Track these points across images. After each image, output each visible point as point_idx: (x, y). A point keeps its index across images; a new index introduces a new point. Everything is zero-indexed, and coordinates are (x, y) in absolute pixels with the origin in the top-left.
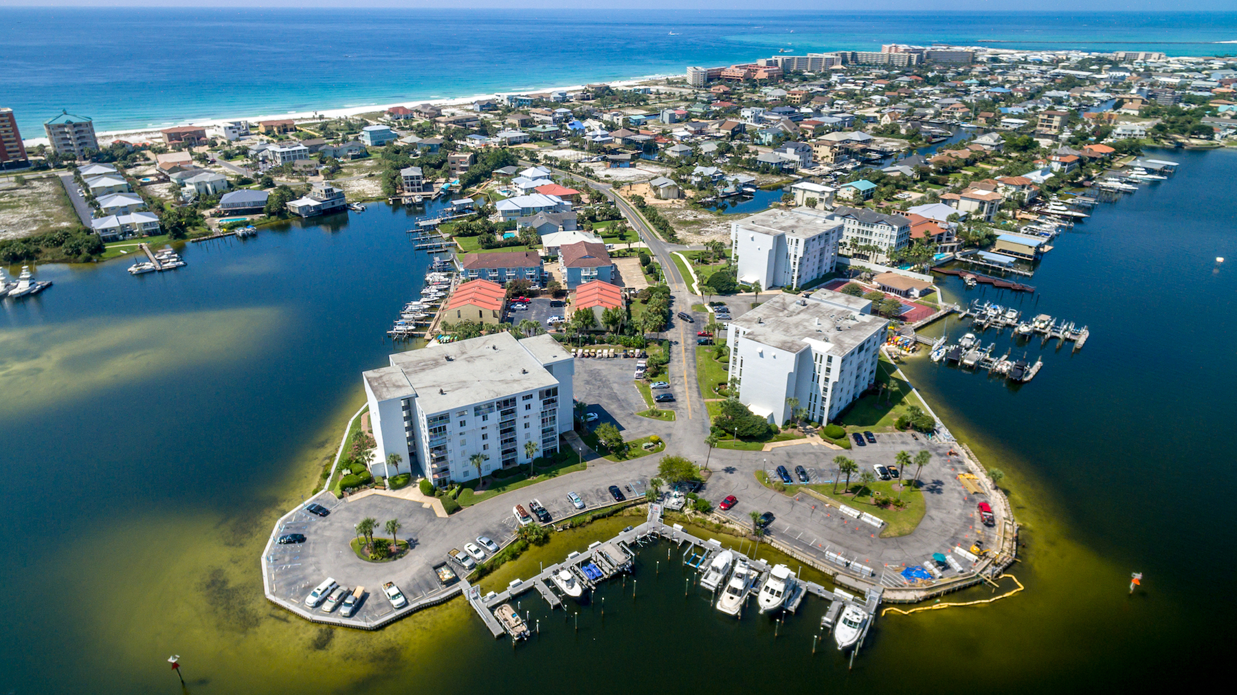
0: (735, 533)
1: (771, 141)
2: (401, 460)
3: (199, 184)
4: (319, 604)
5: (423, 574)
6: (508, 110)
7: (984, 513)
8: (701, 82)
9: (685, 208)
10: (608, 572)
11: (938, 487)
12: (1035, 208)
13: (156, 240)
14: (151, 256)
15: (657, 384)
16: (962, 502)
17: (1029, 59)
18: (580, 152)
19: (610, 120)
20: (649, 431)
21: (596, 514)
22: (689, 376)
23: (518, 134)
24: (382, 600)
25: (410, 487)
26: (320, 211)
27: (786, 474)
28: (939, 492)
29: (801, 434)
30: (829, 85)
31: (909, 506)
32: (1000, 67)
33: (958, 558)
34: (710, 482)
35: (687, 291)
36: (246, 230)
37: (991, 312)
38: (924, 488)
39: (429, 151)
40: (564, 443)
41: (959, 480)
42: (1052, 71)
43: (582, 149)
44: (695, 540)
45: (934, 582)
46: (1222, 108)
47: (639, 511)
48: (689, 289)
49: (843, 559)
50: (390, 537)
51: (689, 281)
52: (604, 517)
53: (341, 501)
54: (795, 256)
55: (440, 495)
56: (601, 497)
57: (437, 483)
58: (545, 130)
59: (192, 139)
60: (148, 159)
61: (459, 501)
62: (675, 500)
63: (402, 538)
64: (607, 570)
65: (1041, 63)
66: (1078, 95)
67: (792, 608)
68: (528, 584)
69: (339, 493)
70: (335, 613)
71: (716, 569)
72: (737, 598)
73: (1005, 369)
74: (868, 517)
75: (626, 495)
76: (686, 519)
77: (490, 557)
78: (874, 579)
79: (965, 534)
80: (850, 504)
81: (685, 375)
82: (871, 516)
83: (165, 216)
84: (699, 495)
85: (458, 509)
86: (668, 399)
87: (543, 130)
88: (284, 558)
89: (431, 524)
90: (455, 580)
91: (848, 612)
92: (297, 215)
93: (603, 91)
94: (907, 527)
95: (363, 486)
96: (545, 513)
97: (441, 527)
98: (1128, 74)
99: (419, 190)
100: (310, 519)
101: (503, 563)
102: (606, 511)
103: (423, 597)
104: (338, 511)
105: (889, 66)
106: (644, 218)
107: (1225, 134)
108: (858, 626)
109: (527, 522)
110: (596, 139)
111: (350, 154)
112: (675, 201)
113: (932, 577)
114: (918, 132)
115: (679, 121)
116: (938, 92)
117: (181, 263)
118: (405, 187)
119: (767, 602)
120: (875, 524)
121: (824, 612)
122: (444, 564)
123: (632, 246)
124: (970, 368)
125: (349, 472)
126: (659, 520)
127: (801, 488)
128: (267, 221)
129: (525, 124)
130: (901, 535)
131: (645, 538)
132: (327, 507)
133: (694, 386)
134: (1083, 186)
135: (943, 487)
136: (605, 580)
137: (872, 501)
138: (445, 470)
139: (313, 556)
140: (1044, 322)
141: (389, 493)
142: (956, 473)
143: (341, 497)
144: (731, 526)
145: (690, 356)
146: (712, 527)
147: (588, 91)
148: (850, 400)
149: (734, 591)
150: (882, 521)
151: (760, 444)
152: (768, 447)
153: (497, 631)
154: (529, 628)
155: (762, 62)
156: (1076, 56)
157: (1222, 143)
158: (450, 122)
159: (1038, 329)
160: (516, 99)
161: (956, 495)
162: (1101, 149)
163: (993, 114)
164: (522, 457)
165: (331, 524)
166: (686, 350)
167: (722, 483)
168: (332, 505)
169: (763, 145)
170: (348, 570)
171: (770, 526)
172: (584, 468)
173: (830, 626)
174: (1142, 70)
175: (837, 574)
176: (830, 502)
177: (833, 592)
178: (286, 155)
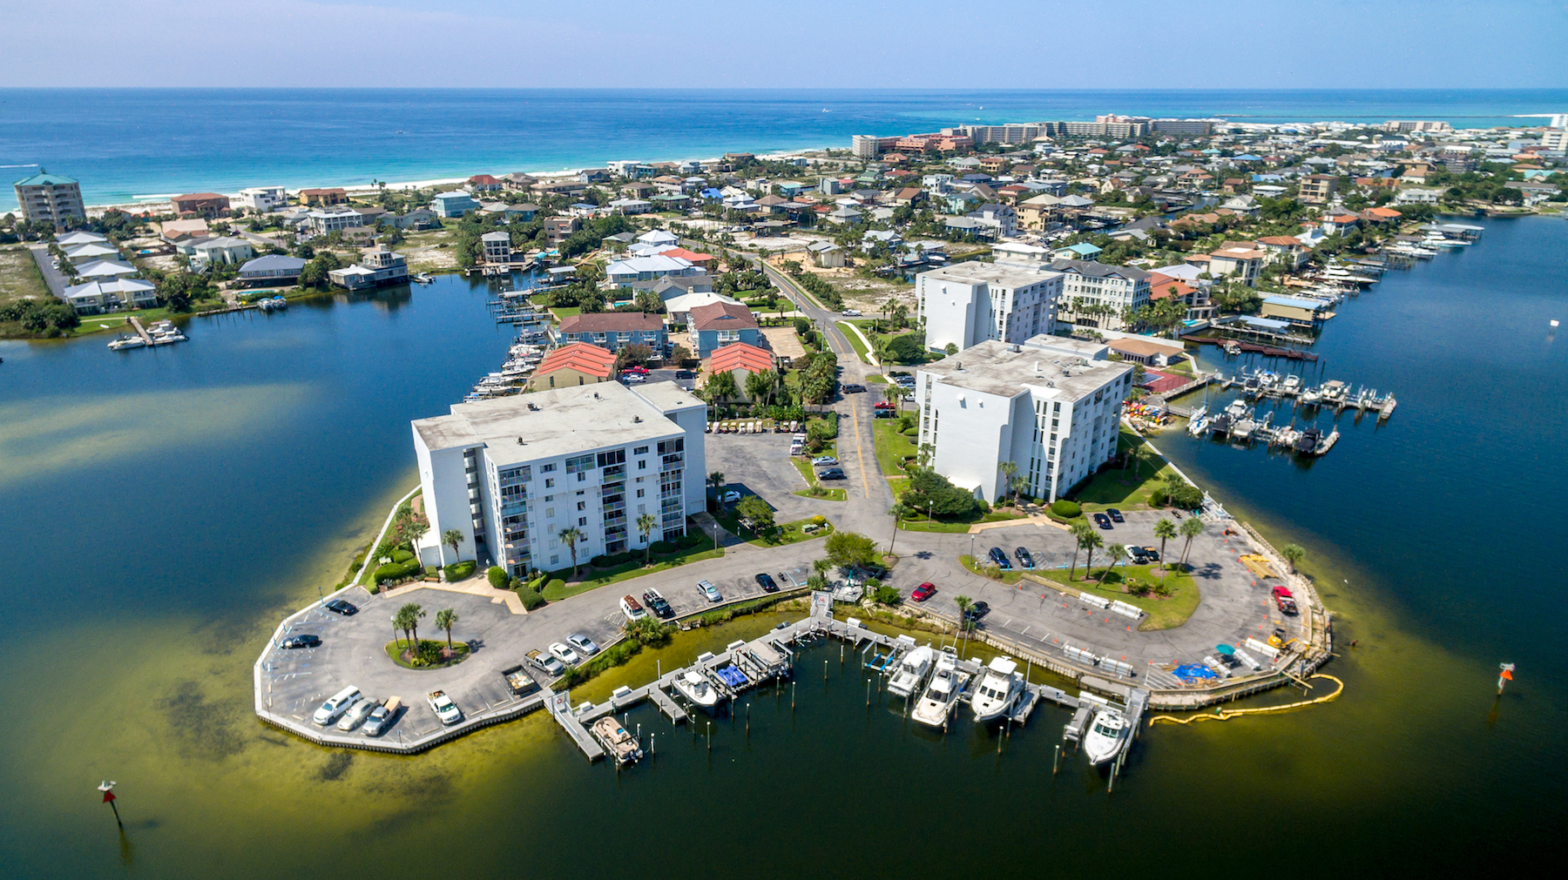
0: (935, 629)
1: (962, 208)
2: (461, 538)
3: (213, 250)
4: (332, 721)
5: (488, 682)
6: (625, 181)
7: (1281, 598)
8: (871, 153)
9: (854, 278)
10: (755, 677)
11: (1215, 571)
12: (1308, 275)
13: (149, 313)
14: (141, 330)
15: (820, 460)
16: (1250, 589)
17: (1280, 131)
18: (717, 223)
19: (755, 188)
20: (812, 512)
21: (738, 608)
22: (864, 451)
23: (637, 202)
24: (426, 714)
25: (476, 579)
26: (373, 282)
27: (1002, 557)
28: (1217, 576)
29: (1021, 513)
30: (1033, 156)
31: (1176, 594)
32: (1245, 138)
33: (1252, 653)
34: (897, 570)
35: (859, 362)
36: (273, 301)
37: (1264, 379)
38: (1195, 572)
39: (521, 219)
40: (692, 526)
41: (1242, 563)
42: (1311, 142)
43: (719, 219)
44: (876, 637)
45: (1220, 681)
46: (1529, 174)
47: (798, 604)
48: (862, 360)
49: (1089, 655)
50: (442, 637)
51: (862, 351)
52: (748, 612)
53: (376, 596)
54: (1002, 313)
55: (516, 588)
56: (745, 588)
57: (513, 572)
58: (672, 198)
59: (212, 208)
60: (152, 231)
61: (545, 593)
62: (848, 589)
63: (460, 640)
64: (754, 677)
65: (1296, 133)
66: (1346, 164)
67: (1020, 718)
68: (641, 692)
69: (373, 586)
70: (356, 732)
71: (910, 669)
72: (940, 705)
73: (1290, 440)
74: (1121, 607)
75: (780, 585)
76: (864, 614)
77: (586, 661)
78: (1134, 679)
79: (1258, 625)
80: (1095, 591)
81: (859, 449)
82: (1124, 604)
83: (164, 285)
84: (884, 584)
85: (541, 603)
86: (837, 475)
87: (669, 198)
88: (287, 665)
89: (502, 623)
90: (533, 688)
91: (1102, 718)
92: (343, 287)
93: (747, 161)
94: (1176, 618)
95: (408, 578)
96: (664, 605)
97: (516, 626)
98: (1405, 143)
99: (505, 260)
100: (330, 618)
101: (604, 669)
102: (751, 605)
103: (487, 711)
104: (371, 608)
105: (1107, 137)
106: (800, 287)
107: (1536, 200)
108: (1117, 735)
109: (639, 617)
110: (738, 206)
111: (417, 224)
112: (841, 270)
113: (1217, 675)
114: (1149, 199)
115: (844, 192)
116: (1170, 162)
117: (181, 337)
118: (488, 256)
119: (984, 706)
120: (1131, 615)
121: (1068, 720)
122: (519, 668)
123: (785, 314)
124: (1244, 441)
125: (389, 560)
126: (828, 615)
127: (1024, 575)
128: (302, 293)
129: (645, 194)
130: (1168, 627)
131: (807, 636)
132: (355, 604)
133: (872, 462)
134: (1366, 253)
135: (1221, 571)
136: (751, 688)
137: (1125, 589)
138: (525, 553)
139: (330, 662)
140: (1335, 389)
141: (445, 586)
142: (1238, 555)
143: (375, 592)
144: (929, 621)
145: (865, 429)
146: (903, 623)
147: (727, 162)
148: (1085, 473)
149: (937, 695)
150: (1140, 610)
151: (964, 526)
152: (976, 528)
153: (592, 750)
154: (641, 747)
155: (947, 132)
156: (1338, 127)
157: (1535, 209)
158: (549, 190)
159: (1328, 398)
160: (635, 168)
161: (1241, 580)
162: (1385, 212)
163: (1242, 181)
164: (633, 541)
165: (359, 625)
166: (860, 423)
167: (914, 570)
168: (363, 601)
169: (952, 214)
170: (379, 679)
171: (984, 619)
172: (722, 554)
173: (1076, 739)
174: (1422, 140)
175: (1083, 675)
176: (1065, 590)
177: (1078, 697)
178: (332, 223)
